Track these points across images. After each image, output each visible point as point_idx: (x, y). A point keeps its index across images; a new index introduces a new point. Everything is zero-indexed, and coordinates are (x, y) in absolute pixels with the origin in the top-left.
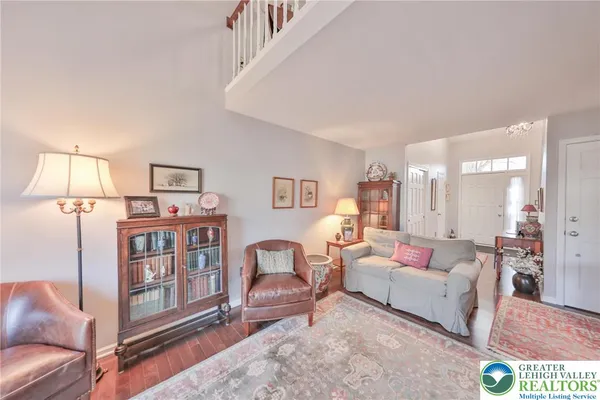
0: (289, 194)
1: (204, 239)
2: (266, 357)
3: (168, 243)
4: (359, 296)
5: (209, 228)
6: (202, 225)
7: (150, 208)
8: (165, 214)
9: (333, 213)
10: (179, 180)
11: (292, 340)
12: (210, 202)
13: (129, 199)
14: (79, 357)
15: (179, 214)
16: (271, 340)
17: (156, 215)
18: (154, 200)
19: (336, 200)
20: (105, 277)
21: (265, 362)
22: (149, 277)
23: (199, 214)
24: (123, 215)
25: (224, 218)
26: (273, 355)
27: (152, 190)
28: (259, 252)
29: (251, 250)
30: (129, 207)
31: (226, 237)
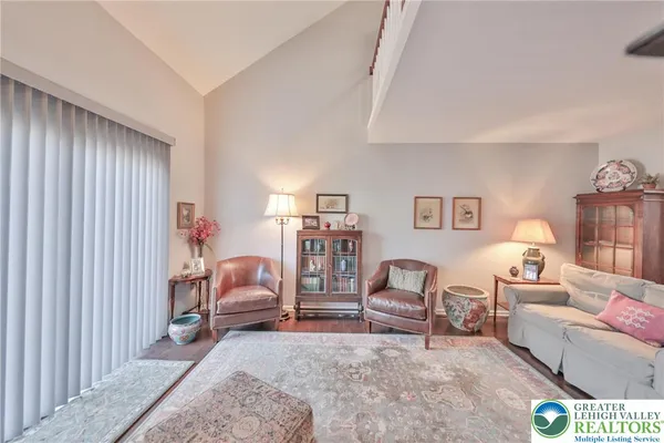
0: (436, 214)
1: (345, 248)
2: (372, 349)
3: (323, 248)
4: (521, 352)
5: (349, 241)
6: (344, 238)
7: (315, 223)
8: (323, 228)
9: (508, 239)
10: (333, 204)
11: (401, 350)
12: (352, 221)
13: (304, 217)
14: (275, 296)
15: (332, 228)
16: (384, 342)
17: (318, 228)
18: (317, 218)
19: (514, 221)
20: (291, 260)
21: (369, 351)
22: (312, 268)
23: (344, 229)
24: (300, 228)
25: (360, 233)
26: (378, 351)
27: (317, 211)
28: (391, 267)
29: (385, 266)
30: (304, 222)
31: (360, 250)
